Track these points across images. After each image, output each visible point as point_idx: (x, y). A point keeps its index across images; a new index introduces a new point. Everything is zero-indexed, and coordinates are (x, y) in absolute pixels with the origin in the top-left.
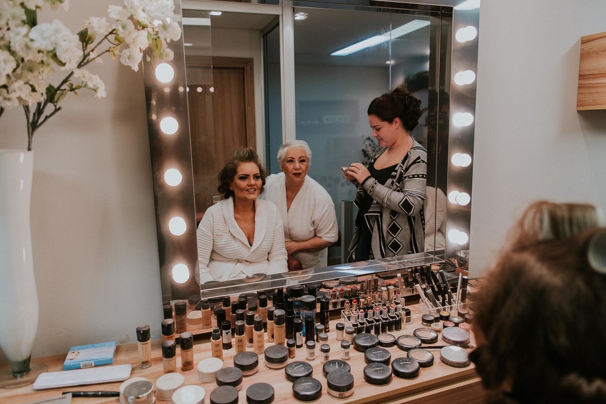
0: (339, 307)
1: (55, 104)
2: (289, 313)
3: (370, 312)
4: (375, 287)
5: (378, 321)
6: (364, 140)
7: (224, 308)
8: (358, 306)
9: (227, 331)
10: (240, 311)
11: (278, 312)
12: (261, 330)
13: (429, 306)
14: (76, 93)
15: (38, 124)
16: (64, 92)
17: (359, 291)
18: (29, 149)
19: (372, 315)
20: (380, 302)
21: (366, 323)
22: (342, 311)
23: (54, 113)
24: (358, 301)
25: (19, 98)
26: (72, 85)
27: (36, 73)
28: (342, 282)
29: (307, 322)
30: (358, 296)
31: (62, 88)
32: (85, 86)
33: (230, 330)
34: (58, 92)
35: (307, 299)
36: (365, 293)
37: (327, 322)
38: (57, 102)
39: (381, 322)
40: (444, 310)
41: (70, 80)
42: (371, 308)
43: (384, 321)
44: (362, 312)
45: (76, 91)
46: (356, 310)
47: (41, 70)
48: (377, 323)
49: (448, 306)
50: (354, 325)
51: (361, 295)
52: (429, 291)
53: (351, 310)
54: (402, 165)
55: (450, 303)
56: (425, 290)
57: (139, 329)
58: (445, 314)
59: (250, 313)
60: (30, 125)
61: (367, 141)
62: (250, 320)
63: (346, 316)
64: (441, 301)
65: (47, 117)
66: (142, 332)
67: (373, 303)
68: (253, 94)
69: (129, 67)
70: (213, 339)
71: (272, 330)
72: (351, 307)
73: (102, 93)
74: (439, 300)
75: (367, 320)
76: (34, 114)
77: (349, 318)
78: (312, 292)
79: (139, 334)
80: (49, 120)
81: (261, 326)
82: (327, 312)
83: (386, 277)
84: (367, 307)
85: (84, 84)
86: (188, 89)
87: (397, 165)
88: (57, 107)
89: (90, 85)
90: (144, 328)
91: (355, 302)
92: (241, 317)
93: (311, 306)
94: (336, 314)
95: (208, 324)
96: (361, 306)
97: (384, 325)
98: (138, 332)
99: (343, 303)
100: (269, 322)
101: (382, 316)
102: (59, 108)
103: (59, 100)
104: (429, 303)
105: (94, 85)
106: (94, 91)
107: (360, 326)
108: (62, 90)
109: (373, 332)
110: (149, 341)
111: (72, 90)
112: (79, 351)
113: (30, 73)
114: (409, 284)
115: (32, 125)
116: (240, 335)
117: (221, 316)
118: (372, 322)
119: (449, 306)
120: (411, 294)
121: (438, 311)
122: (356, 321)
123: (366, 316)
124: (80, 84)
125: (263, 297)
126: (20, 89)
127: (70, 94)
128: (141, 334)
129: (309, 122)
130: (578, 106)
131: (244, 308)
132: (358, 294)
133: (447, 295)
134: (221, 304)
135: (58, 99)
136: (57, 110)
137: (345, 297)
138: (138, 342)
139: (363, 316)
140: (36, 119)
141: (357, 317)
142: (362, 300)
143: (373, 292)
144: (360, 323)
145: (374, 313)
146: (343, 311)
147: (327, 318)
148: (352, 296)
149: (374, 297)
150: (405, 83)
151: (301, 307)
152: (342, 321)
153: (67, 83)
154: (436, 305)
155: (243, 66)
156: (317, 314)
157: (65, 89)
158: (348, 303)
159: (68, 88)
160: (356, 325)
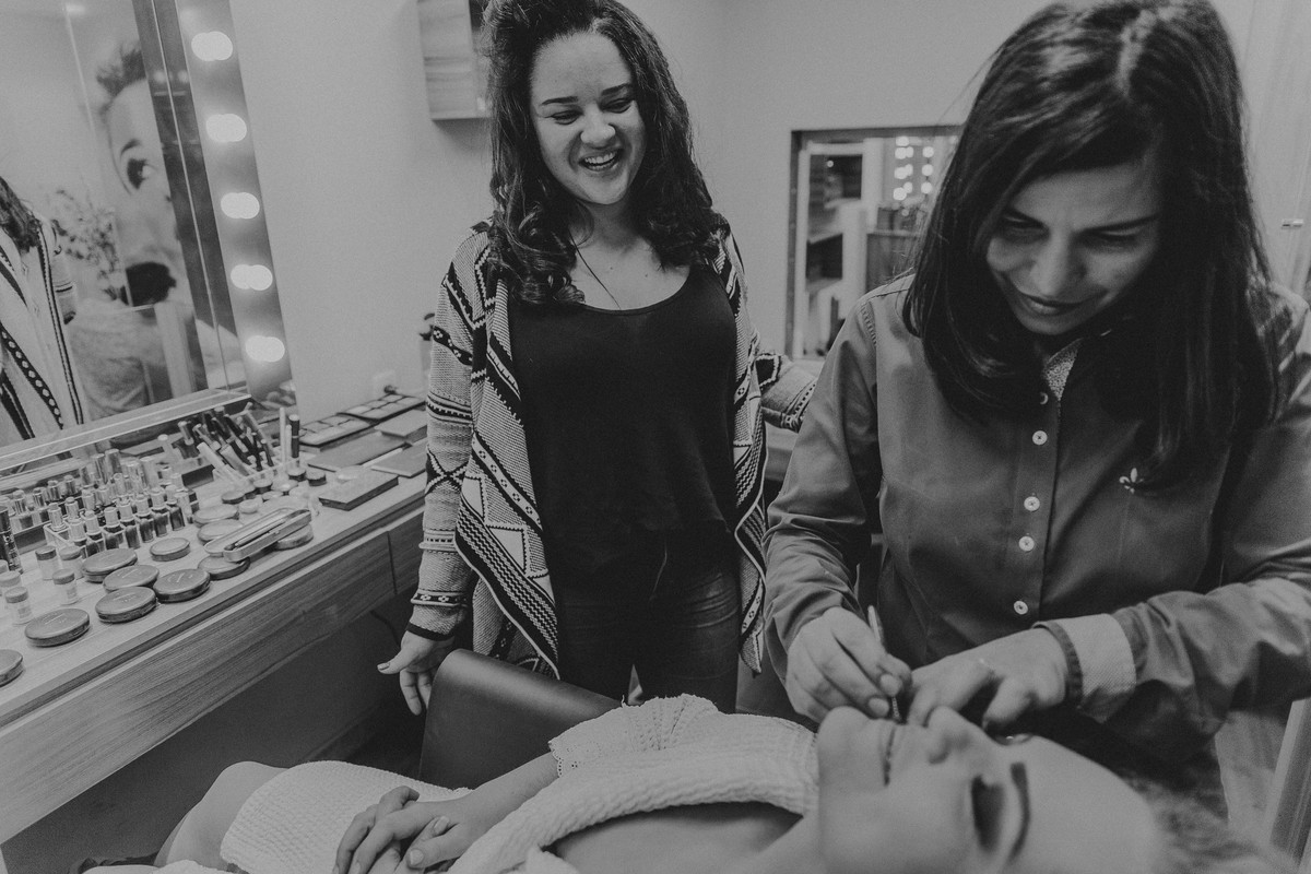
0: (37, 523)
3: (109, 513)
5: (131, 524)
8: (80, 509)
13: (234, 478)
19: (113, 519)
21: (105, 535)
22: (46, 528)
36: (94, 485)
37: (13, 554)
39: (137, 526)
40: (263, 476)
42: (112, 505)
43: (145, 521)
46: (77, 516)
48: (130, 528)
49: (267, 469)
50: (78, 544)
52: (228, 451)
53: (65, 520)
55: (270, 464)
56: (218, 452)
58: (262, 484)
63: (56, 534)
64: (255, 465)
74: (249, 464)
75: (106, 529)
77: (64, 534)
82: (8, 536)
91: (72, 503)
94: (34, 536)
97: (144, 529)
99: (44, 514)
101: (137, 513)
104: (234, 474)
107: (91, 542)
109: (124, 545)
114: (189, 451)
118: (118, 529)
119: (270, 469)
120: (197, 467)
121: (252, 481)
122: (82, 535)
123: (102, 522)
130: (432, 110)
133: (263, 454)
137: (49, 502)
139: (96, 523)
141: (82, 529)
144: (90, 536)
145: (118, 513)
146: (49, 527)
147: (11, 546)
152: (48, 543)
154: (246, 473)
160: (83, 543)
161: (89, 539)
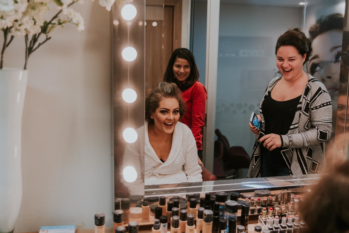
0: (256, 213)
1: (47, 34)
2: (216, 214)
3: (284, 219)
4: (288, 199)
5: (291, 227)
6: (275, 73)
7: (161, 206)
8: (273, 214)
9: (164, 224)
10: (175, 209)
11: (208, 212)
12: (192, 225)
14: (62, 26)
15: (33, 49)
16: (54, 25)
17: (273, 202)
18: (25, 68)
19: (285, 222)
20: (292, 212)
21: (280, 228)
22: (259, 216)
23: (45, 41)
24: (273, 209)
25: (26, 30)
26: (60, 20)
27: (37, 11)
28: (257, 194)
29: (230, 222)
30: (273, 205)
31: (53, 22)
32: (70, 22)
33: (167, 224)
34: (50, 26)
35: (231, 204)
36: (279, 204)
37: (247, 225)
38: (48, 33)
39: (292, 229)
41: (59, 17)
42: (285, 216)
43: (296, 227)
44: (277, 219)
45: (63, 25)
46: (272, 217)
47: (41, 8)
48: (290, 229)
50: (270, 229)
51: (276, 205)
53: (267, 216)
54: (305, 96)
57: (97, 216)
59: (184, 211)
60: (27, 50)
61: (278, 74)
62: (184, 217)
63: (262, 221)
65: (40, 44)
66: (99, 218)
67: (286, 212)
68: (180, 29)
69: (105, 8)
70: (154, 229)
71: (201, 227)
72: (267, 214)
73: (82, 27)
75: (281, 226)
76: (31, 42)
77: (265, 222)
78: (234, 198)
79: (97, 220)
80: (41, 46)
81: (192, 222)
82: (247, 216)
83: (296, 192)
84: (281, 215)
85: (69, 20)
86: (145, 24)
87: (300, 96)
88: (48, 37)
89: (75, 21)
90: (101, 215)
91: (271, 210)
92: (176, 213)
93: (234, 209)
94: (255, 219)
95: (147, 219)
96: (276, 214)
98: (96, 218)
99: (260, 211)
100: (198, 220)
101: (294, 223)
102: (50, 38)
103: (50, 32)
105: (77, 21)
106: (76, 26)
107: (274, 230)
108: (53, 24)
110: (104, 226)
111: (60, 24)
112: (48, 230)
113: (33, 11)
115: (29, 50)
116: (176, 227)
117: (158, 213)
118: (285, 227)
122: (272, 225)
123: (280, 222)
124: (66, 20)
125: (193, 199)
126: (27, 22)
127: (58, 27)
128: (98, 219)
129: (227, 55)
131: (178, 207)
132: (273, 204)
134: (158, 203)
135: (50, 30)
136: (48, 39)
137: (262, 206)
138: (95, 225)
139: (278, 222)
140: (32, 45)
141: (272, 223)
142: (277, 209)
143: (286, 204)
144: (275, 227)
145: (287, 220)
146: (261, 217)
147: (247, 221)
148: (269, 205)
149: (287, 208)
150: (318, 24)
151: (226, 210)
152: (259, 224)
153: (57, 19)
155: (173, 5)
156: (238, 217)
157: (55, 24)
158: (265, 210)
159: (57, 23)
160: (272, 229)
161: (274, 228)
